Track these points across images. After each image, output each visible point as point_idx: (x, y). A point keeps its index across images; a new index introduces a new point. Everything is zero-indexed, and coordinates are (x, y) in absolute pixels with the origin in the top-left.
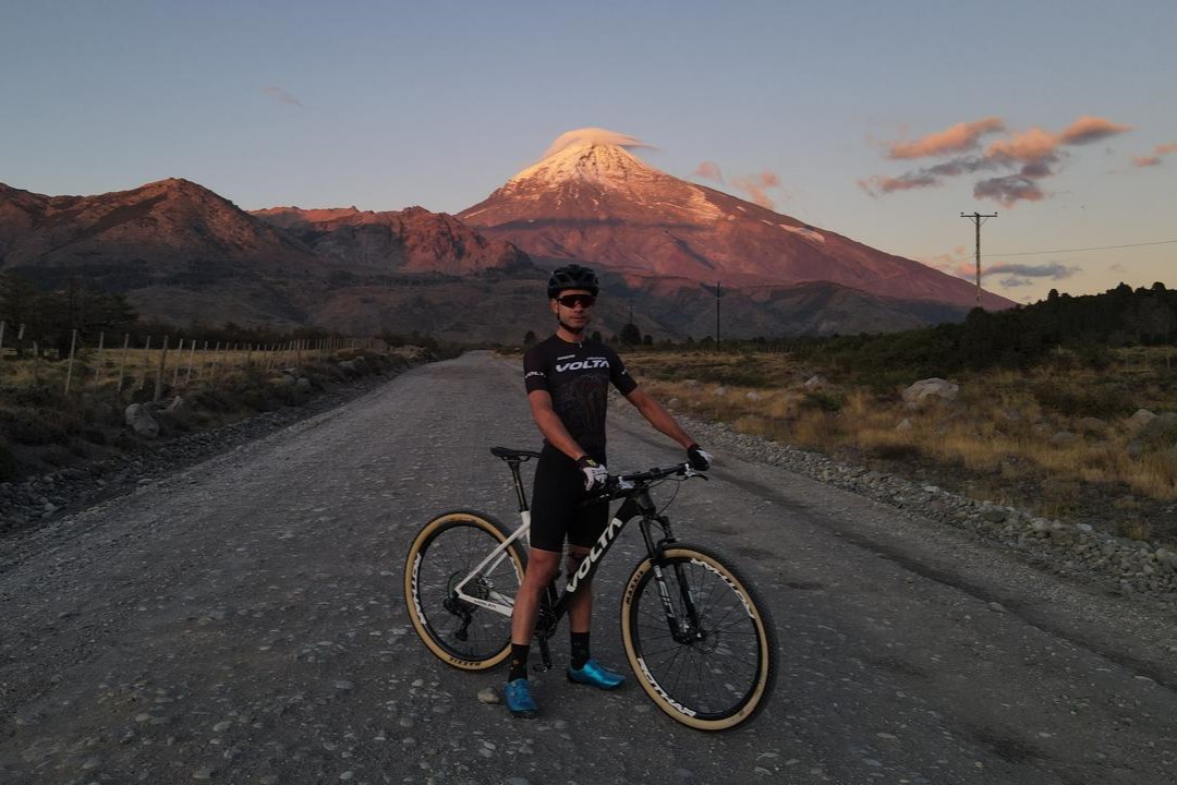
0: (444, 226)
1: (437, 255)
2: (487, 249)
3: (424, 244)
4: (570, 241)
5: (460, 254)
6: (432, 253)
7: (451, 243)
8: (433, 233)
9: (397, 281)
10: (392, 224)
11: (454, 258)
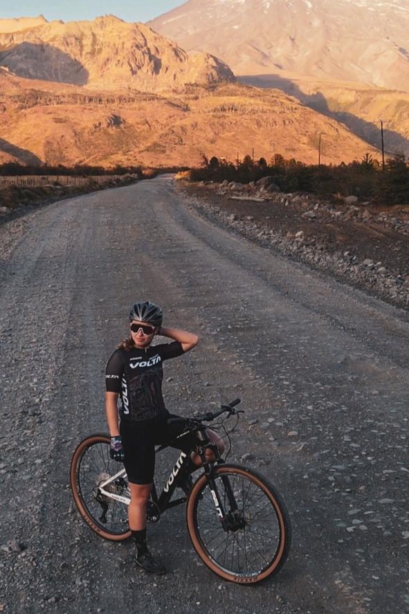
0: (139, 38)
1: (132, 69)
2: (186, 63)
3: (119, 58)
4: (279, 50)
5: (157, 67)
6: (126, 68)
7: (147, 57)
8: (128, 45)
9: (90, 100)
10: (83, 34)
11: (150, 73)
